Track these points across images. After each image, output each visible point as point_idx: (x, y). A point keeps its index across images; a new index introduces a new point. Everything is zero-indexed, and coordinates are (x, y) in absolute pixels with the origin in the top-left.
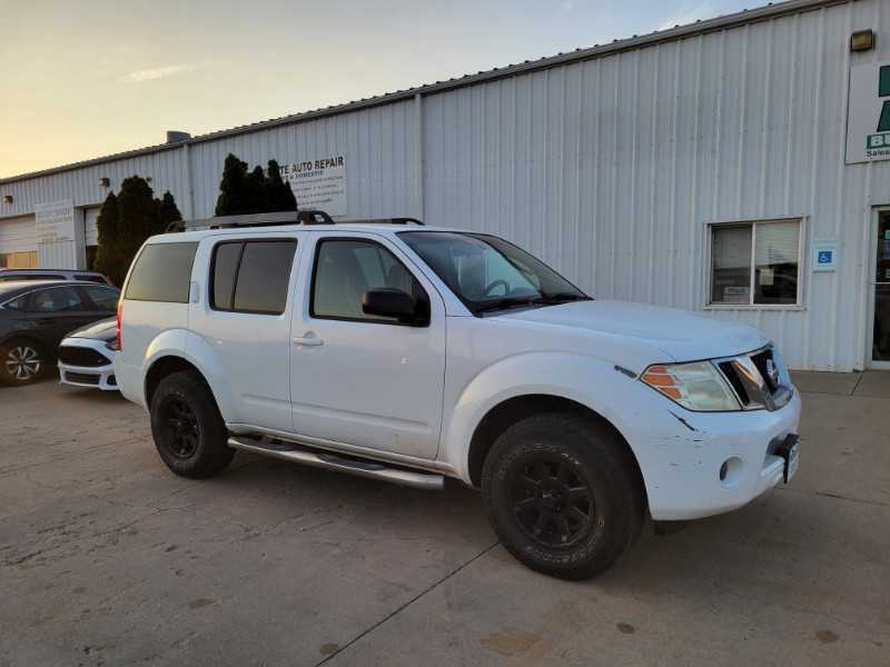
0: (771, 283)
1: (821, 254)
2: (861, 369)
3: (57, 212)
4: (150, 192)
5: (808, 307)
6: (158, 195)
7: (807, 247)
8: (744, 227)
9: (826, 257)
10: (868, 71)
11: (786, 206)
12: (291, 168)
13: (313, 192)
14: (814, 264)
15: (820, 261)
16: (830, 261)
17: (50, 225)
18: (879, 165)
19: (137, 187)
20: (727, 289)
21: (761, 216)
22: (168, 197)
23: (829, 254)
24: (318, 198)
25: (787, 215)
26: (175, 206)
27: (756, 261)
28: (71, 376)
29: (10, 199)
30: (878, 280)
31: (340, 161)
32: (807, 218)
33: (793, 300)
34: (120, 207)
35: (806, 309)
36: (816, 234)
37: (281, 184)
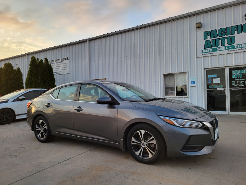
0: (180, 90)
1: (192, 82)
4: (13, 67)
5: (190, 96)
6: (15, 68)
7: (188, 80)
8: (173, 75)
9: (193, 83)
10: (201, 33)
11: (183, 69)
12: (55, 61)
13: (60, 67)
14: (190, 85)
15: (192, 84)
18: (205, 58)
19: (9, 67)
20: (169, 92)
21: (176, 72)
22: (19, 69)
24: (62, 69)
25: (183, 71)
26: (20, 71)
27: (176, 84)
30: (207, 89)
31: (68, 58)
32: (188, 72)
33: (186, 94)
34: (3, 71)
35: (189, 97)
36: (190, 77)
37: (48, 64)
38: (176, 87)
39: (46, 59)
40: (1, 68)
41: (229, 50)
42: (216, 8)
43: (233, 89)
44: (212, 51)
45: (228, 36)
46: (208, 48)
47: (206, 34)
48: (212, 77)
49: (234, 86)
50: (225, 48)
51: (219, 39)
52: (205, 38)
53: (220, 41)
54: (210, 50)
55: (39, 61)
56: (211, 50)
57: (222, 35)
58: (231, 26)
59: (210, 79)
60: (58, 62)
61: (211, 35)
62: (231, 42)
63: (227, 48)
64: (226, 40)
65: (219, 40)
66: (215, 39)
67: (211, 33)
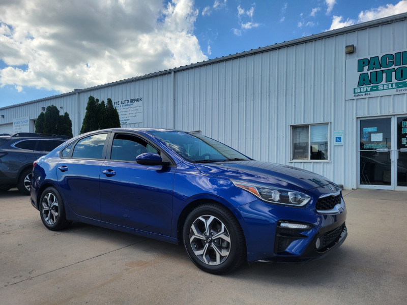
0: (317, 151)
1: (337, 138)
2: (355, 188)
3: (23, 122)
4: (58, 111)
6: (62, 113)
7: (331, 135)
8: (305, 127)
10: (353, 61)
11: (322, 118)
12: (120, 103)
13: (130, 112)
14: (334, 142)
15: (336, 141)
16: (340, 141)
17: (19, 127)
18: (359, 100)
19: (53, 111)
21: (312, 122)
22: (67, 115)
23: (340, 138)
24: (130, 115)
25: (322, 122)
26: (69, 118)
29: (3, 116)
30: (361, 149)
31: (140, 99)
32: (331, 123)
33: (326, 158)
34: (45, 118)
35: (331, 162)
36: (334, 130)
37: (113, 108)
38: (311, 147)
39: (110, 101)
40: (42, 114)
41: (399, 89)
42: (378, 22)
43: (403, 150)
44: (371, 90)
45: (396, 67)
46: (364, 86)
47: (362, 63)
48: (370, 131)
49: (404, 146)
50: (392, 86)
51: (383, 71)
52: (360, 69)
53: (384, 75)
54: (367, 88)
55: (100, 102)
56: (369, 89)
57: (387, 65)
58: (402, 51)
59: (366, 134)
60: (125, 104)
61: (369, 64)
62: (402, 77)
63: (394, 86)
64: (394, 73)
65: (383, 73)
66: (376, 72)
67: (369, 62)
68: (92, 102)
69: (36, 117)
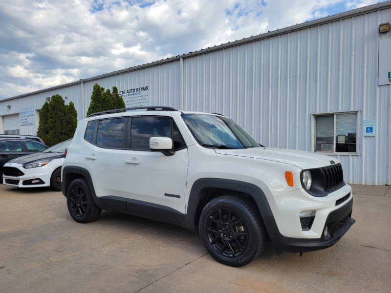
0: (344, 143)
1: (367, 128)
2: (389, 184)
3: (28, 112)
4: (63, 102)
6: (67, 103)
8: (331, 116)
9: (370, 130)
12: (126, 92)
13: (135, 102)
14: (365, 134)
15: (367, 132)
16: (372, 132)
17: (25, 118)
19: (58, 100)
20: (322, 145)
21: (340, 110)
22: (72, 105)
26: (73, 108)
27: (336, 133)
28: (8, 181)
31: (147, 88)
32: (361, 111)
33: (354, 150)
34: (50, 108)
35: (361, 155)
37: (118, 97)
38: (337, 138)
39: (115, 89)
40: (46, 102)
68: (98, 91)
69: (40, 107)
